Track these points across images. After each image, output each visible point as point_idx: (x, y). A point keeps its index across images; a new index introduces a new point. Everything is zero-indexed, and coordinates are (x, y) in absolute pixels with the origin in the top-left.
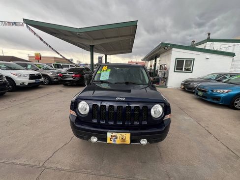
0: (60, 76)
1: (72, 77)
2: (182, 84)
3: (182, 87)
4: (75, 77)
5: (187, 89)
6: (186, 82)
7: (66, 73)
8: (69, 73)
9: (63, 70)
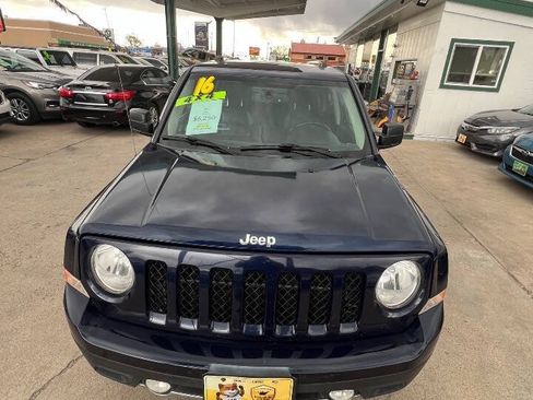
0: (65, 95)
1: (106, 99)
2: (461, 130)
3: (463, 138)
4: (116, 99)
5: (474, 148)
6: (476, 122)
7: (82, 87)
8: (93, 87)
9: (75, 74)
